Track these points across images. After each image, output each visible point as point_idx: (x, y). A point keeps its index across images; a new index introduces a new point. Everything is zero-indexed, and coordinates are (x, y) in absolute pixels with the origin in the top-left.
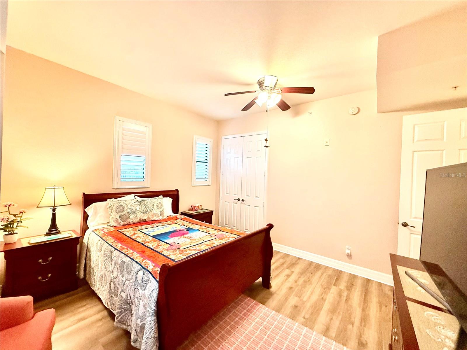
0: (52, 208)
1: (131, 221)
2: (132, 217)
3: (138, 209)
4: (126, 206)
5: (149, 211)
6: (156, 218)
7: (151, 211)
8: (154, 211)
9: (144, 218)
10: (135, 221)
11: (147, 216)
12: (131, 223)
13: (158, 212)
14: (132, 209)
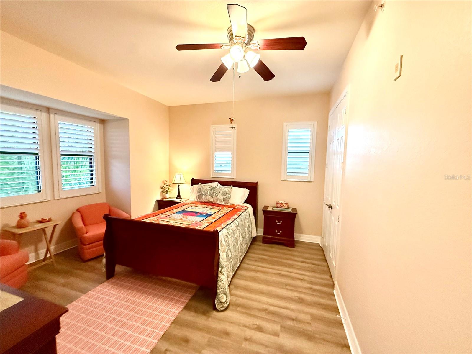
0: (178, 184)
1: (203, 200)
2: (203, 197)
3: (208, 193)
4: (202, 189)
5: (215, 196)
6: (218, 202)
7: (216, 196)
8: (218, 197)
9: (211, 200)
10: (205, 201)
11: (213, 199)
12: (203, 202)
13: (221, 197)
14: (205, 192)
